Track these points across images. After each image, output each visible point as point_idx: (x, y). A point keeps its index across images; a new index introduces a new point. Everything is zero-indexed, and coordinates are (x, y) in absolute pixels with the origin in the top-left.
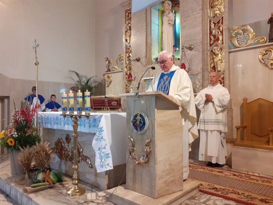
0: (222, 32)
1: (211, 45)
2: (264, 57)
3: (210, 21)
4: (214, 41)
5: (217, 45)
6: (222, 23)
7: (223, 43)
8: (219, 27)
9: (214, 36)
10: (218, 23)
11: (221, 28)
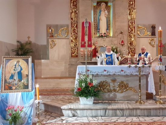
0: (134, 28)
1: (129, 33)
2: (151, 42)
3: (129, 21)
4: (131, 31)
5: (132, 33)
6: (135, 23)
7: (135, 33)
8: (133, 25)
9: (131, 29)
10: (133, 23)
11: (134, 26)
